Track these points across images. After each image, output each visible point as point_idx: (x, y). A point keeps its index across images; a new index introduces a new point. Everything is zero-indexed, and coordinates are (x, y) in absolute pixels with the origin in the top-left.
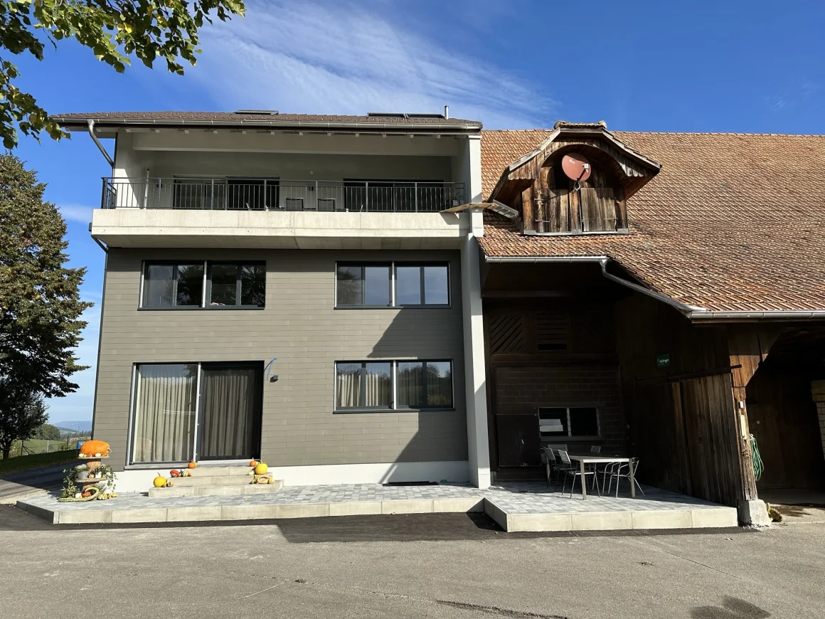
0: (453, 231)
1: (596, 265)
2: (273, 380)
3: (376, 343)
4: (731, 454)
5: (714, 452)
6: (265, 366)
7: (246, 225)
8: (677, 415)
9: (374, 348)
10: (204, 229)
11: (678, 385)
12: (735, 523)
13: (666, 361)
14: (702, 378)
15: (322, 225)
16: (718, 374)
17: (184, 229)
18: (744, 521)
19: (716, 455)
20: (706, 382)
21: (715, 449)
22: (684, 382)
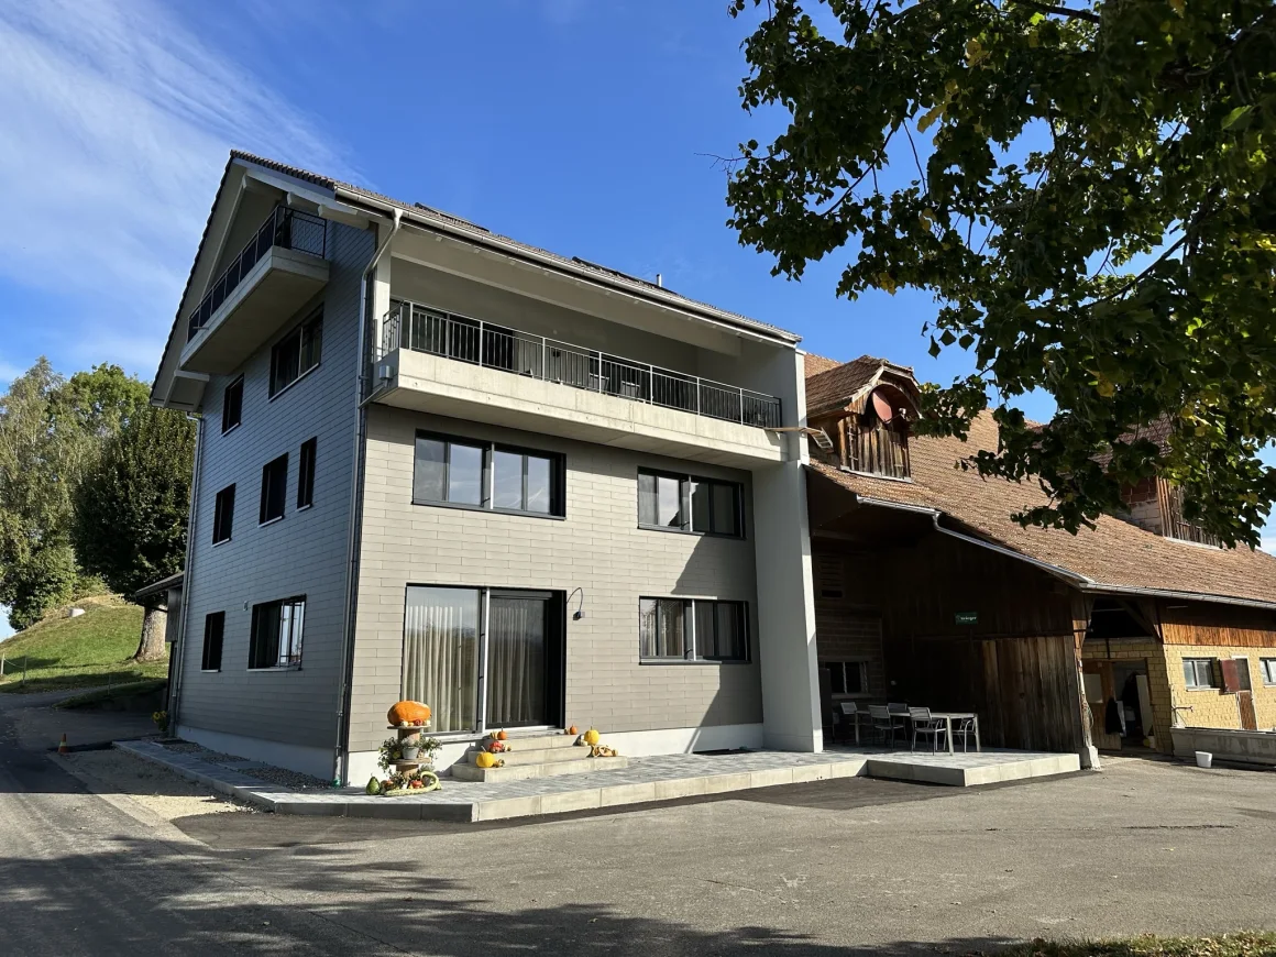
0: (774, 453)
1: (929, 517)
2: (577, 616)
3: (678, 576)
4: (1069, 708)
5: (1043, 706)
6: (568, 597)
7: (584, 408)
8: (989, 672)
9: (678, 583)
10: (539, 406)
11: (993, 644)
12: (1078, 768)
13: (971, 619)
14: (1029, 639)
15: (660, 423)
16: (1054, 635)
17: (516, 401)
18: (1085, 766)
19: (1045, 709)
20: (1035, 643)
21: (1044, 703)
22: (1001, 641)
